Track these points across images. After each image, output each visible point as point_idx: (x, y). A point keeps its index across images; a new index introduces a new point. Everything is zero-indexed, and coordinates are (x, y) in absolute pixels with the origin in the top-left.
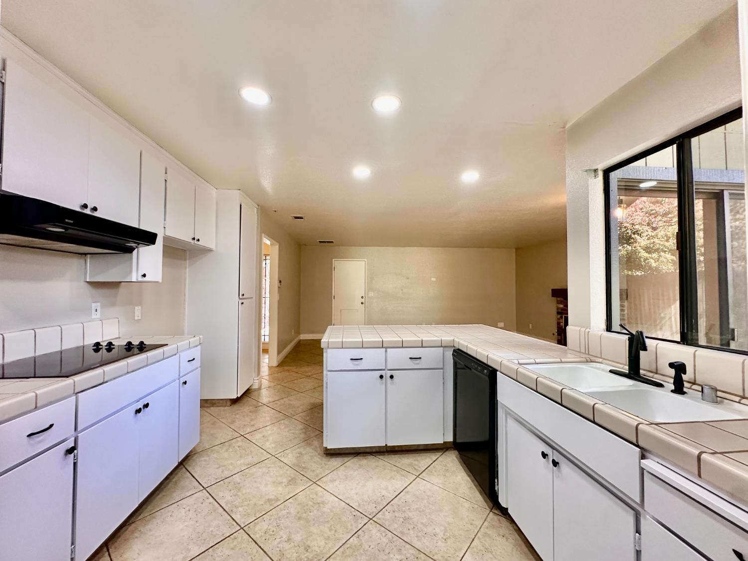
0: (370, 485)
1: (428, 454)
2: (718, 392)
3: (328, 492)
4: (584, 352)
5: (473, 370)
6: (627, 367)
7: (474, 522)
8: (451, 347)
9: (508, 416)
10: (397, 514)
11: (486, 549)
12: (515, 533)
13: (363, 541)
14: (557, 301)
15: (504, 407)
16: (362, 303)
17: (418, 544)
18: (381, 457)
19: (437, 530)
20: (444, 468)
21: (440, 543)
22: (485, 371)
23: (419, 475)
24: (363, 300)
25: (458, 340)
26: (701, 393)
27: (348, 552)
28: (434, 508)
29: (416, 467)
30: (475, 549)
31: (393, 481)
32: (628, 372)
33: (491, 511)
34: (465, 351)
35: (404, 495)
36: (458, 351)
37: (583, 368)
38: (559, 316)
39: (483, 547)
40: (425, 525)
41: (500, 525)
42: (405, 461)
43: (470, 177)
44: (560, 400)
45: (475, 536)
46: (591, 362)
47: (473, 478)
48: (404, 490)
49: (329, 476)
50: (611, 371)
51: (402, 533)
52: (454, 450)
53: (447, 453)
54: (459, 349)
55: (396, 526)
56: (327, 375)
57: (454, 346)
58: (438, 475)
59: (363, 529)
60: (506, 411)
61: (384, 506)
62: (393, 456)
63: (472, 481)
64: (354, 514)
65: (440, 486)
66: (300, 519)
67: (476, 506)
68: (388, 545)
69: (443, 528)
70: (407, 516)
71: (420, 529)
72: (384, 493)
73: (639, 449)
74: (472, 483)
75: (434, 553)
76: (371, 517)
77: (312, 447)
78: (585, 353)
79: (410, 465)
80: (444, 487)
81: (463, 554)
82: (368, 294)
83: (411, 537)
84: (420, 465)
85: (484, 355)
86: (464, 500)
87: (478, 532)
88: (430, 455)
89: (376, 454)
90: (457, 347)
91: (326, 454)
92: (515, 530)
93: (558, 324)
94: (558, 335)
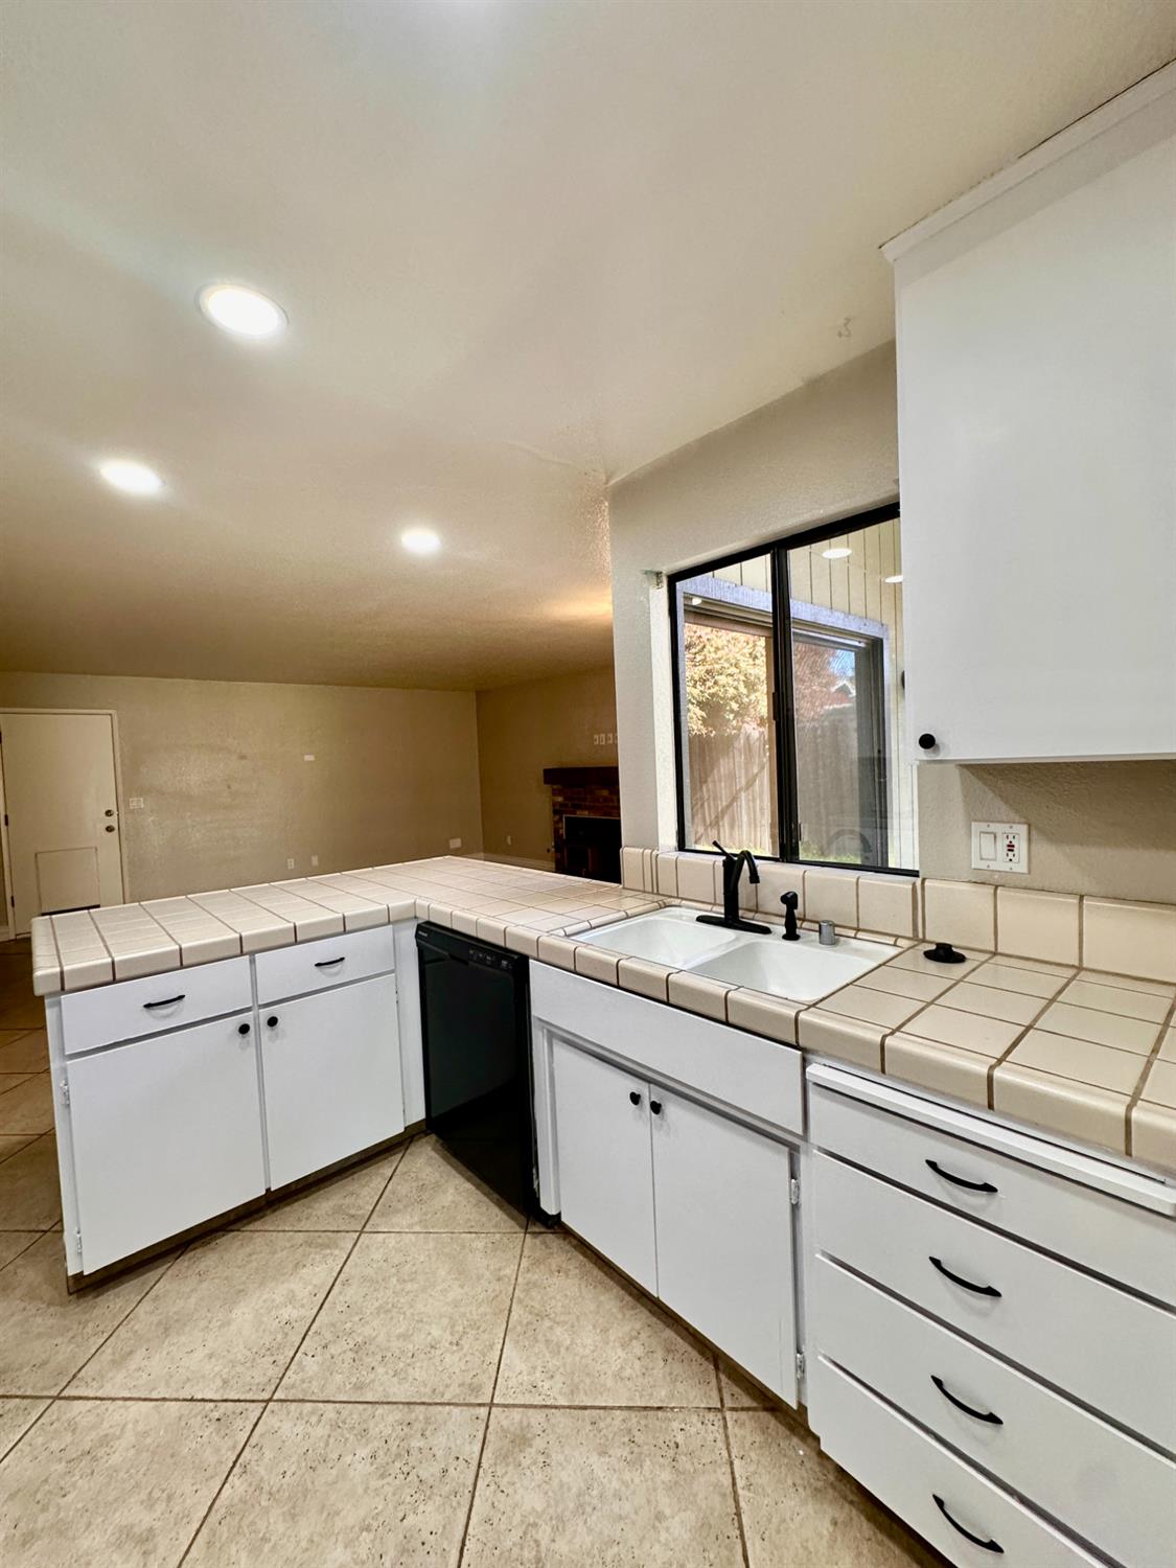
0: (243, 1314)
1: (372, 1169)
2: (836, 929)
3: (113, 1399)
4: (650, 890)
5: (471, 963)
6: (722, 910)
7: (502, 1273)
8: (408, 919)
9: (555, 1041)
10: (333, 1350)
11: (537, 1315)
12: (576, 1253)
13: (263, 1472)
14: (553, 790)
15: (545, 1025)
16: (109, 829)
17: (400, 1392)
18: (257, 1225)
19: (436, 1332)
20: (414, 1184)
21: (448, 1358)
22: (504, 963)
23: (364, 1226)
24: (113, 821)
25: (426, 904)
26: (817, 934)
27: (224, 1532)
28: (416, 1286)
29: (352, 1212)
30: (519, 1328)
31: (304, 1271)
32: (723, 916)
33: (525, 1233)
34: (448, 925)
35: (341, 1293)
36: (428, 926)
37: (656, 921)
38: (557, 817)
39: (530, 1313)
40: (405, 1337)
41: (548, 1251)
42: (323, 1208)
43: (420, 541)
44: (617, 980)
45: (512, 1300)
46: (666, 907)
47: (478, 1181)
48: (336, 1280)
49: (108, 1350)
50: (701, 919)
51: (359, 1387)
52: (427, 1135)
53: (412, 1148)
54: (428, 923)
55: (338, 1378)
56: (64, 1070)
57: (416, 917)
58: (405, 1207)
59: (253, 1441)
60: (549, 1031)
61: (297, 1345)
62: (288, 1209)
63: (478, 1187)
64: (216, 1415)
65: (417, 1229)
66: (28, 1539)
67: (498, 1236)
68: (332, 1440)
69: (445, 1321)
70: (360, 1340)
71: (397, 1353)
72: (288, 1313)
73: (799, 1053)
74: (478, 1192)
75: (441, 1389)
76: (266, 1396)
77: (18, 1293)
78: (653, 893)
79: (338, 1210)
80: (426, 1227)
81: (499, 1352)
82: (127, 804)
83: (386, 1384)
84: (360, 1202)
85: (498, 930)
86: (473, 1235)
87: (514, 1289)
88: (379, 1168)
89: (238, 1225)
90: (424, 917)
91: (78, 1291)
92: (575, 1247)
93: (556, 831)
94: (556, 851)
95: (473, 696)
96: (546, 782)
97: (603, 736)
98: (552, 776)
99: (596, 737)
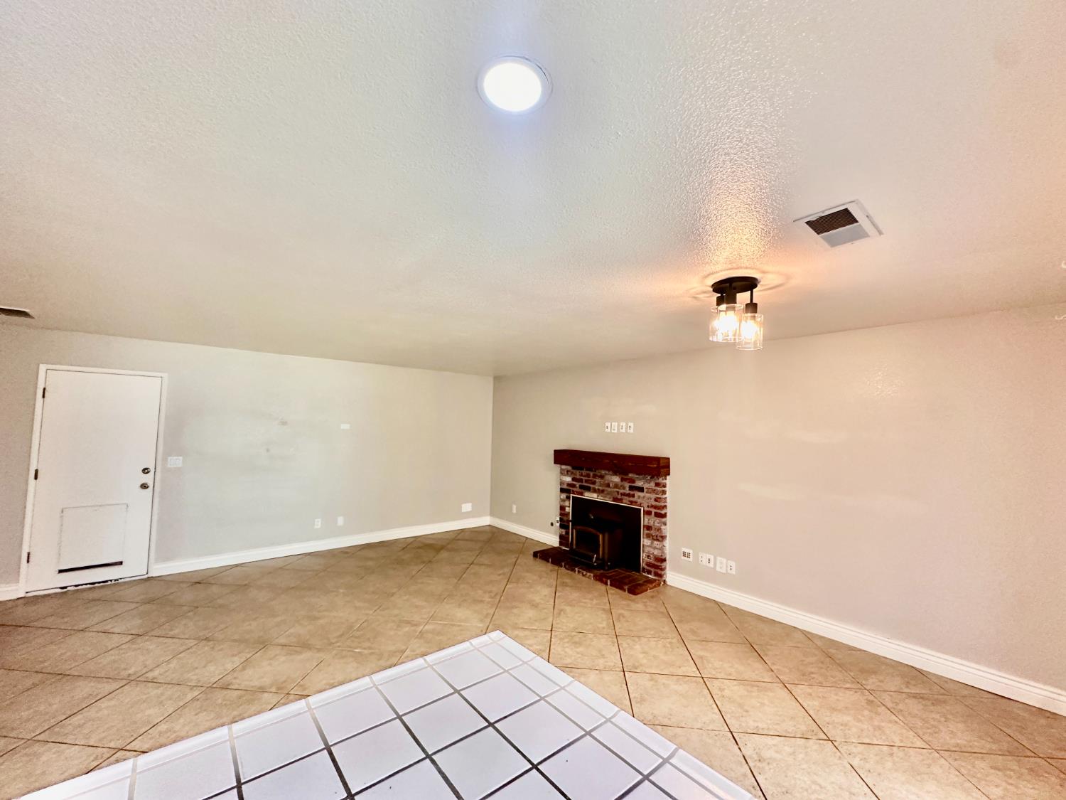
14: (561, 469)
16: (144, 486)
24: (148, 479)
38: (564, 496)
82: (165, 460)
93: (562, 508)
94: (561, 526)
95: (491, 379)
96: (556, 462)
97: (615, 424)
98: (561, 457)
99: (608, 424)
